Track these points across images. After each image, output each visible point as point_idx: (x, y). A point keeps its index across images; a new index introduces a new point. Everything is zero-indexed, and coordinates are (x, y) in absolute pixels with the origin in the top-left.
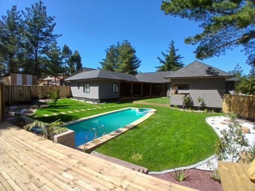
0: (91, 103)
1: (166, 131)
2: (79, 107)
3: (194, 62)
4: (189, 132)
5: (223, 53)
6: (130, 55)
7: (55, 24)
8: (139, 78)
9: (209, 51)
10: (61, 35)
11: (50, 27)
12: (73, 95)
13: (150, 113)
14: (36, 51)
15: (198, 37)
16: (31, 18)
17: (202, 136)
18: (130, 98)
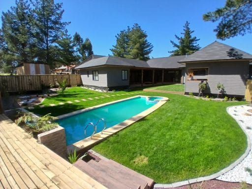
0: (100, 91)
1: (180, 124)
2: (87, 95)
3: (213, 43)
4: (208, 126)
5: (249, 30)
6: (140, 40)
7: (64, 11)
8: (151, 64)
9: (232, 28)
10: (70, 23)
11: (58, 14)
12: (84, 84)
13: (161, 101)
14: (47, 41)
15: (219, 12)
16: (40, 6)
17: (224, 131)
18: (140, 85)
